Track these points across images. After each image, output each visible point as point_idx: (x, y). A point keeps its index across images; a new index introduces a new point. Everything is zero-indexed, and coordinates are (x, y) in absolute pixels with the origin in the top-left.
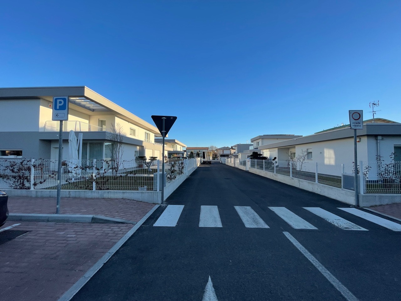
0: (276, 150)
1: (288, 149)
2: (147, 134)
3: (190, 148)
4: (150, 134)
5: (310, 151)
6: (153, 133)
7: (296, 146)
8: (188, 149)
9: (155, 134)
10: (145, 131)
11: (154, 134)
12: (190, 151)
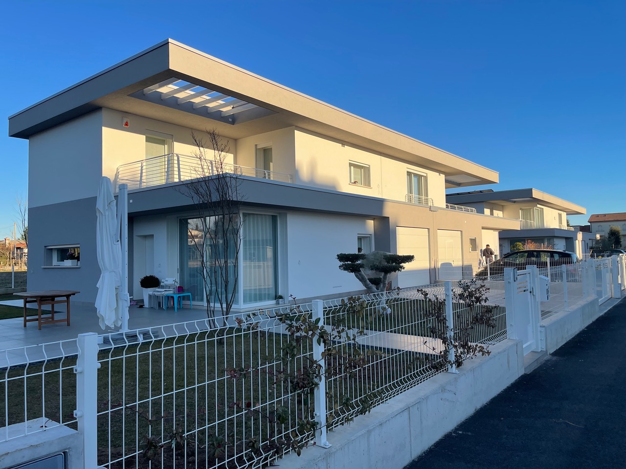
2: (419, 177)
3: (605, 215)
4: (426, 178)
6: (440, 172)
8: (596, 220)
9: (446, 174)
10: (405, 167)
11: (443, 176)
12: (607, 228)
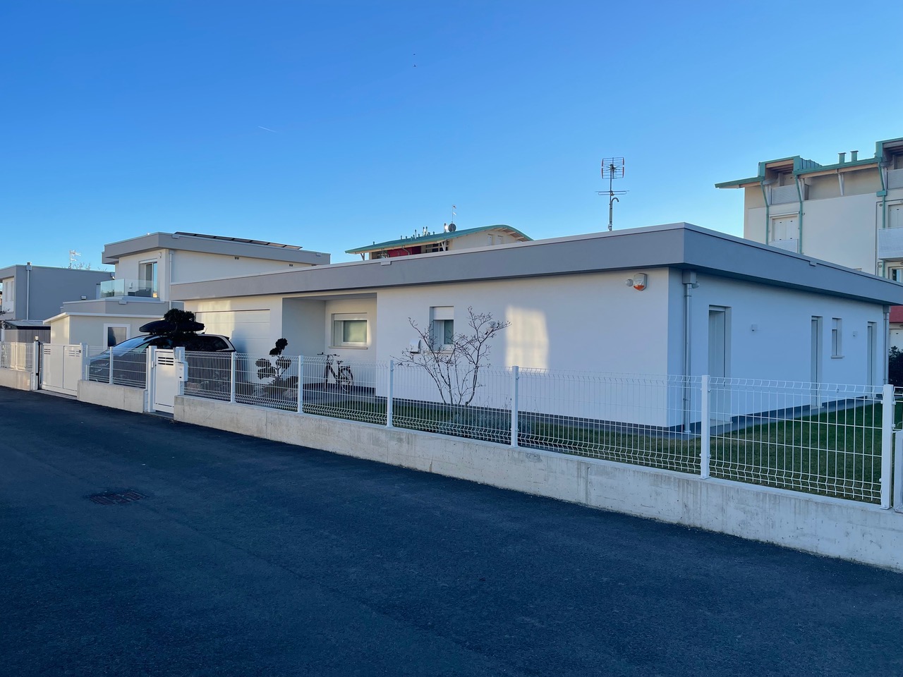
0: (277, 304)
1: (324, 302)
5: (442, 315)
7: (381, 295)
